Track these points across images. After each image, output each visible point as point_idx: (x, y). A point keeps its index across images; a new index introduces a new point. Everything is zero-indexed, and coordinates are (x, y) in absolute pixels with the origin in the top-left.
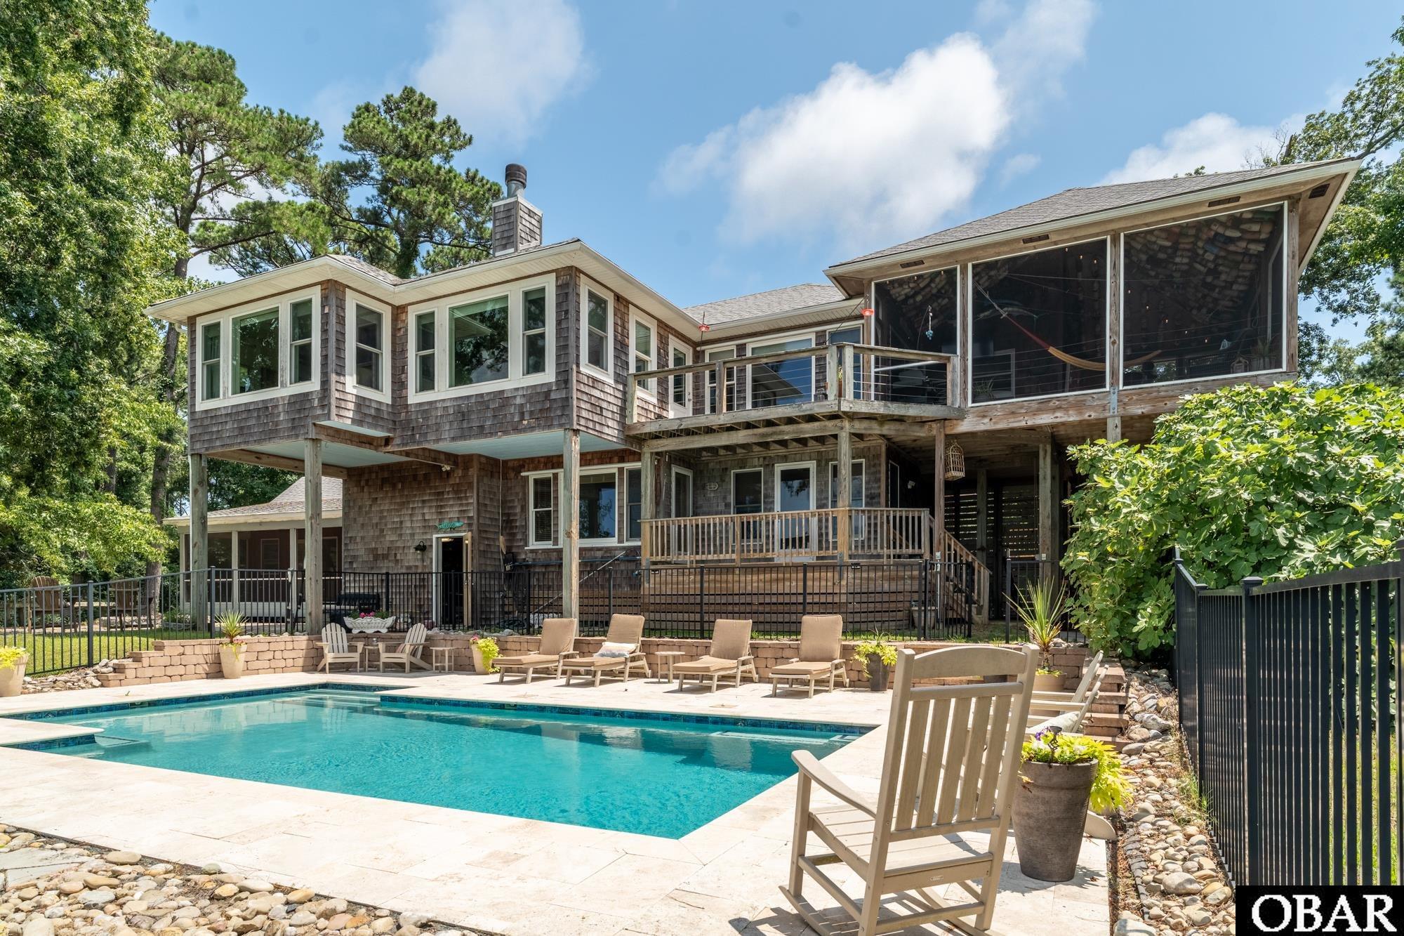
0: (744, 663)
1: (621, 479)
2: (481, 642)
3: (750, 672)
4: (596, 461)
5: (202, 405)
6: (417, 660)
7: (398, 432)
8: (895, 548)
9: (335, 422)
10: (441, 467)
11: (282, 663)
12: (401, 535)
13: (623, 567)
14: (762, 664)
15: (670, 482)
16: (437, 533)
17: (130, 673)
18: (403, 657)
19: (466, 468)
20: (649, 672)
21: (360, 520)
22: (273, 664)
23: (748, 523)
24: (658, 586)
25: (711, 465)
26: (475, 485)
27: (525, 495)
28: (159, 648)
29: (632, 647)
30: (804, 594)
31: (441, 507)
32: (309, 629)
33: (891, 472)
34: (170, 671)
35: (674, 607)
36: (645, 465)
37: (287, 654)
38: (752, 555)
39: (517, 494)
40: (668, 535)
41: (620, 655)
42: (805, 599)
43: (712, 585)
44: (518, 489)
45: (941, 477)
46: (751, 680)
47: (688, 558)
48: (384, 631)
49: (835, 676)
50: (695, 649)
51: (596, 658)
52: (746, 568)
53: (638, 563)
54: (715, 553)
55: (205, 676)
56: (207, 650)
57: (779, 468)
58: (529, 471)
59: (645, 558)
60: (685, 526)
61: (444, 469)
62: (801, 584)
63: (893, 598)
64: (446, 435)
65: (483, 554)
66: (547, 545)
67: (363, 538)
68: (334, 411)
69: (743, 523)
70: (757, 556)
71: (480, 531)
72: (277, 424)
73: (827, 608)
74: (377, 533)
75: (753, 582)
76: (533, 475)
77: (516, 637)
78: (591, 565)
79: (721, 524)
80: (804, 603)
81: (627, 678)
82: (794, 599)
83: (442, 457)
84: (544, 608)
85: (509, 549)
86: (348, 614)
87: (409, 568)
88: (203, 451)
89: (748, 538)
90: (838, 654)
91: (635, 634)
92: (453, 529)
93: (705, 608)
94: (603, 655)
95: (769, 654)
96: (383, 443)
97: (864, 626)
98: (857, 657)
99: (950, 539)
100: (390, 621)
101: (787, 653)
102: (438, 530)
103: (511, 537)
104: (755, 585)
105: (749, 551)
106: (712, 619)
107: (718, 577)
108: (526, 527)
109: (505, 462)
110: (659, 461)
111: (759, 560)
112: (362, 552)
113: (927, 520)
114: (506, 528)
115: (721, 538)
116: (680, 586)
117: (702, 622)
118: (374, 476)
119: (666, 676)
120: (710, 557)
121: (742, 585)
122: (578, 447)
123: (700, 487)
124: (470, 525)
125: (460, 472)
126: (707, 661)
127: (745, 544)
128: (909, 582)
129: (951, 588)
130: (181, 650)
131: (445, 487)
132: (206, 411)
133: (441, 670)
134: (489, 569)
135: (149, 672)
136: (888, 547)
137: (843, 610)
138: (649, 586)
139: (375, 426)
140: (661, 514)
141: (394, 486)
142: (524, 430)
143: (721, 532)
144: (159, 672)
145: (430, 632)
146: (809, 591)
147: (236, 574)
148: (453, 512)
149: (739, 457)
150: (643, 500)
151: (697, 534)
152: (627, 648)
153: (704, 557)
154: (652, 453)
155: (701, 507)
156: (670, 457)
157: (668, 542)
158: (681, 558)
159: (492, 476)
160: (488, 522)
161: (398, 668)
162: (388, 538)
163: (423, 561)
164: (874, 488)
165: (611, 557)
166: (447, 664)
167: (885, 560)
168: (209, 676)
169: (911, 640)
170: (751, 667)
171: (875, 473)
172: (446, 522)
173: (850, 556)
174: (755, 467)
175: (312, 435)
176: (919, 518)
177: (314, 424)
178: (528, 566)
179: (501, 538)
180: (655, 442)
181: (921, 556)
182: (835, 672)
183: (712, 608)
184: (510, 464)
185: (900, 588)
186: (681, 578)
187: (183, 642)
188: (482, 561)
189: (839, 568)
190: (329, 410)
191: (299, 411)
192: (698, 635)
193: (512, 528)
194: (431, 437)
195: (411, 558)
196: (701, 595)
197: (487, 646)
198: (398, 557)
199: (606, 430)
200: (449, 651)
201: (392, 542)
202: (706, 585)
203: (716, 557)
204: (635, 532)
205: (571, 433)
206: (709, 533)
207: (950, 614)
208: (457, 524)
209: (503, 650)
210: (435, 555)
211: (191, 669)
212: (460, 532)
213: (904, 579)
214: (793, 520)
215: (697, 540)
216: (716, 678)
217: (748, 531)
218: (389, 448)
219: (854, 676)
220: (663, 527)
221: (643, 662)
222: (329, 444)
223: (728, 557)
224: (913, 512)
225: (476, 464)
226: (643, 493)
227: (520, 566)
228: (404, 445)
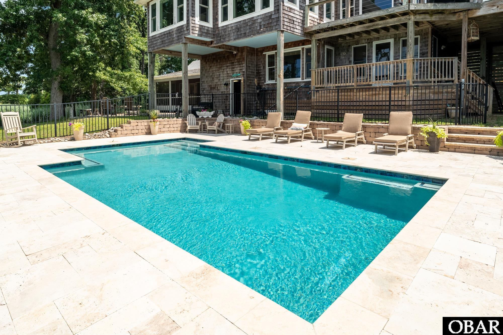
0: (359, 135)
1: (303, 53)
2: (244, 122)
3: (362, 139)
4: (292, 46)
5: (152, 34)
6: (220, 129)
7: (215, 39)
8: (438, 77)
9: (191, 36)
10: (233, 52)
11: (173, 129)
12: (219, 80)
13: (303, 90)
14: (368, 135)
15: (324, 53)
16: (232, 78)
17: (119, 132)
18: (215, 127)
19: (242, 52)
20: (313, 137)
21: (206, 75)
22: (170, 129)
23: (360, 68)
24: (318, 98)
25: (343, 45)
26: (245, 58)
27: (265, 62)
28: (130, 123)
29: (305, 125)
30: (390, 101)
31: (233, 68)
32: (183, 116)
33: (434, 42)
34: (133, 132)
35: (325, 107)
36: (313, 46)
37: (174, 126)
38: (362, 83)
39: (262, 61)
40: (323, 76)
41: (300, 129)
42: (390, 103)
43: (343, 97)
44: (262, 60)
45: (466, 40)
46: (362, 143)
47: (332, 85)
48: (210, 117)
49: (409, 143)
50: (334, 127)
51: (289, 131)
52: (360, 89)
53: (310, 88)
54: (344, 83)
55: (145, 134)
56: (146, 124)
57: (375, 43)
58: (266, 52)
59: (313, 86)
60: (331, 71)
61: (234, 53)
62: (388, 96)
63: (436, 102)
64: (232, 38)
65: (248, 86)
66: (273, 82)
67: (207, 81)
68: (191, 31)
69: (358, 69)
70: (364, 83)
71: (247, 77)
72: (173, 38)
73: (402, 108)
74: (212, 79)
75: (363, 96)
76: (268, 53)
77: (259, 120)
78: (291, 90)
79: (347, 69)
80: (390, 105)
81: (303, 139)
82: (384, 104)
83: (233, 48)
84: (272, 107)
85: (258, 84)
86: (198, 110)
87: (222, 92)
88: (152, 51)
89: (360, 75)
90: (410, 132)
91: (307, 120)
92: (237, 77)
93: (340, 108)
94: (292, 129)
95: (372, 130)
96: (210, 43)
97: (423, 117)
98: (421, 134)
99: (470, 72)
100: (212, 113)
101: (381, 130)
102: (232, 77)
103: (259, 79)
104: (364, 97)
105: (360, 82)
106: (343, 113)
107: (346, 94)
108: (265, 75)
109: (257, 49)
110: (319, 43)
111: (365, 85)
112: (206, 87)
113: (456, 63)
114: (257, 76)
115: (347, 77)
116: (328, 98)
117: (338, 114)
118: (210, 58)
119: (321, 139)
120: (342, 85)
121: (358, 97)
122: (283, 38)
123: (337, 54)
124: (243, 75)
125: (240, 54)
126: (341, 134)
127: (359, 79)
128: (446, 94)
129: (470, 97)
130: (137, 124)
131: (234, 60)
132: (153, 36)
133: (229, 133)
134: (251, 92)
135: (126, 132)
136: (434, 77)
137: (411, 108)
138: (315, 98)
139: (206, 37)
140: (320, 66)
141: (217, 61)
142: (261, 33)
143: (347, 74)
144: (129, 132)
145: (226, 117)
146: (392, 99)
147: (170, 95)
148: (237, 70)
149: (356, 40)
150: (312, 60)
151: (336, 75)
152: (303, 126)
153: (339, 85)
154: (316, 40)
155: (338, 63)
156: (324, 42)
157: (323, 79)
158: (329, 85)
159: (252, 55)
160: (250, 73)
161: (212, 132)
162: (215, 81)
163: (227, 89)
164: (425, 49)
165: (299, 86)
166: (231, 131)
167: (432, 84)
168: (147, 134)
169: (451, 125)
170: (363, 136)
171: (425, 42)
172: (235, 74)
173: (413, 82)
174: (363, 44)
175: (184, 41)
176: (452, 62)
177: (185, 37)
178: (266, 91)
179: (256, 80)
180: (317, 35)
181: (453, 81)
182: (409, 141)
183: (343, 108)
184: (259, 50)
185: (440, 97)
186: (328, 94)
187: (138, 121)
188: (248, 89)
189: (407, 88)
190: (189, 31)
191: (180, 33)
192: (336, 120)
193: (260, 75)
194: (227, 39)
195: (223, 89)
196: (338, 102)
197: (246, 124)
198: (219, 88)
199: (296, 30)
200: (232, 125)
201: (216, 82)
202: (340, 97)
203: (345, 85)
204: (309, 75)
205: (280, 32)
206: (342, 74)
207: (469, 111)
208: (239, 75)
209: (252, 126)
210: (231, 87)
211: (140, 131)
212: (240, 77)
213: (442, 93)
214: (383, 66)
215: (336, 78)
216: (345, 142)
217: (360, 72)
218: (212, 45)
219: (419, 143)
220: (320, 72)
221: (311, 133)
222: (191, 45)
223: (350, 84)
224: (448, 59)
225: (245, 50)
226: (312, 58)
227: (263, 91)
228: (217, 43)
